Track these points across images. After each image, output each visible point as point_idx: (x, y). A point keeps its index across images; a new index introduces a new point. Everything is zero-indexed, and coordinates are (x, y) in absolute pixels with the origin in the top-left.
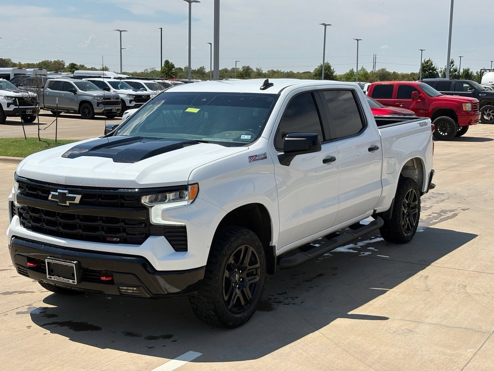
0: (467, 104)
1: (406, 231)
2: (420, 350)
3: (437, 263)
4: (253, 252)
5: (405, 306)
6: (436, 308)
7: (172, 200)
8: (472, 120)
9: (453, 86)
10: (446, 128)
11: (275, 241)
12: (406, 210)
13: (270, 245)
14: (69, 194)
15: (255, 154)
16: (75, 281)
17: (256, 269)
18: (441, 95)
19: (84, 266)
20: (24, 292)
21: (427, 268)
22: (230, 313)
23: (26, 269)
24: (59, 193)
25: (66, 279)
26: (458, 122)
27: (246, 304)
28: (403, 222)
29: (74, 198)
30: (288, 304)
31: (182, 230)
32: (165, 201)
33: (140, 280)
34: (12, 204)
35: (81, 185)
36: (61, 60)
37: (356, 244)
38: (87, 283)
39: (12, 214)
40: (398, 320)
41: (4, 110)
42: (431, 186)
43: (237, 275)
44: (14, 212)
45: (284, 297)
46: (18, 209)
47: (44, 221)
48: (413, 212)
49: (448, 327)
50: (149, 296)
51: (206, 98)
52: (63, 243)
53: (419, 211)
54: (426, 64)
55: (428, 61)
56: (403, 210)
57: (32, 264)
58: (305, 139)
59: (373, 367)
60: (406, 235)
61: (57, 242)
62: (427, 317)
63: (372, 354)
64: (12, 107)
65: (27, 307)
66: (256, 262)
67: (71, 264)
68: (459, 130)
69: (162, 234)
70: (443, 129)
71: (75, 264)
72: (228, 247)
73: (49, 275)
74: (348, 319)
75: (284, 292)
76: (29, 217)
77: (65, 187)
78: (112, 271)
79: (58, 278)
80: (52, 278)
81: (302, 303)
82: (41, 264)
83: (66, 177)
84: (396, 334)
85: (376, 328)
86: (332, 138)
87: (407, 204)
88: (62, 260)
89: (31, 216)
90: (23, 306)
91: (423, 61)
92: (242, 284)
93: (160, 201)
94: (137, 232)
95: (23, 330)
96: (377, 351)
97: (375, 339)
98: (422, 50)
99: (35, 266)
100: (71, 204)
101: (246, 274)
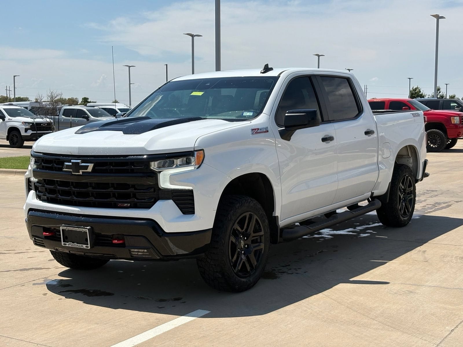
0: (455, 118)
1: (403, 215)
2: (421, 306)
3: (434, 241)
4: (257, 220)
5: (405, 273)
6: (435, 275)
7: (179, 165)
8: (460, 132)
9: (441, 103)
10: (436, 140)
11: (278, 212)
12: (402, 195)
13: (273, 215)
14: (82, 163)
15: (258, 128)
16: (88, 246)
17: (261, 236)
18: (430, 110)
19: (97, 231)
20: (41, 269)
21: (424, 245)
22: (235, 276)
23: (42, 240)
24: (73, 163)
25: (80, 245)
26: (447, 134)
27: (251, 270)
28: (400, 206)
29: (87, 167)
30: (292, 274)
31: (190, 194)
32: (172, 166)
33: (150, 241)
34: (29, 181)
35: (93, 154)
36: (75, 97)
37: (355, 228)
38: (100, 247)
39: (29, 190)
40: (399, 284)
41: (22, 135)
42: (425, 175)
43: (242, 241)
44: (31, 188)
45: (287, 268)
46: (35, 183)
47: (59, 193)
48: (408, 197)
49: (448, 288)
50: (159, 258)
51: (209, 83)
52: (77, 211)
53: (415, 196)
54: (414, 91)
55: (416, 89)
56: (399, 195)
57: (47, 234)
58: (304, 115)
59: (376, 319)
60: (402, 218)
61: (71, 210)
62: (427, 282)
63: (374, 310)
64: (30, 132)
65: (43, 279)
66: (260, 230)
67: (85, 229)
68: (448, 143)
69: (170, 198)
70: (433, 141)
71: (88, 229)
72: (233, 212)
73: (63, 242)
74: (350, 284)
75: (287, 264)
76: (44, 190)
77: (78, 158)
78: (123, 235)
79: (72, 244)
80: (66, 244)
81: (305, 272)
82: (56, 233)
83: (79, 148)
84: (398, 295)
85: (378, 290)
86: (330, 120)
87: (403, 189)
88: (76, 227)
89: (46, 189)
90: (39, 279)
91: (411, 89)
92: (247, 250)
93: (168, 167)
94: (146, 196)
95: (39, 296)
96: (379, 308)
97: (377, 298)
98: (410, 79)
99: (50, 235)
100: (84, 173)
101: (251, 241)
